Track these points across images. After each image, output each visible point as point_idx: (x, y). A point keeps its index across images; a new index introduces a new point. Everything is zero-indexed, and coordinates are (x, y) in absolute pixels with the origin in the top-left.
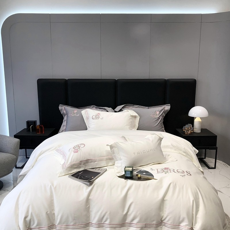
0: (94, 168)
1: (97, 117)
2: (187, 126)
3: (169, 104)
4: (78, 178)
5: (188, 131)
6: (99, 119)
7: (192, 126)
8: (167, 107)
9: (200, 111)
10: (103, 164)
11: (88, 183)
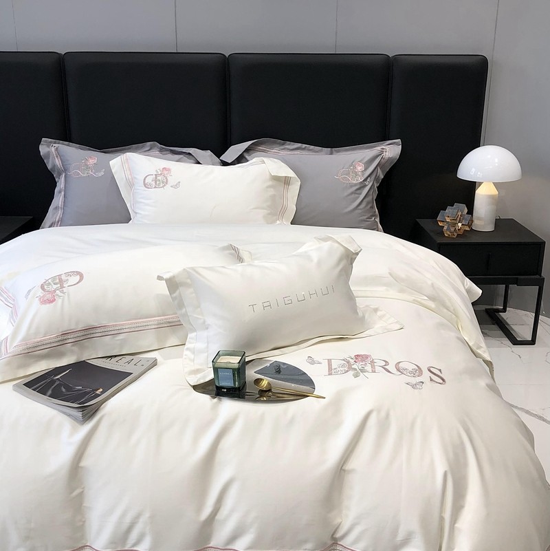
0: (116, 356)
1: (160, 180)
2: (449, 210)
3: (399, 141)
4: (44, 394)
5: (455, 225)
6: (168, 186)
7: (466, 211)
8: (391, 150)
9: (496, 161)
10: (146, 341)
11: (79, 414)
